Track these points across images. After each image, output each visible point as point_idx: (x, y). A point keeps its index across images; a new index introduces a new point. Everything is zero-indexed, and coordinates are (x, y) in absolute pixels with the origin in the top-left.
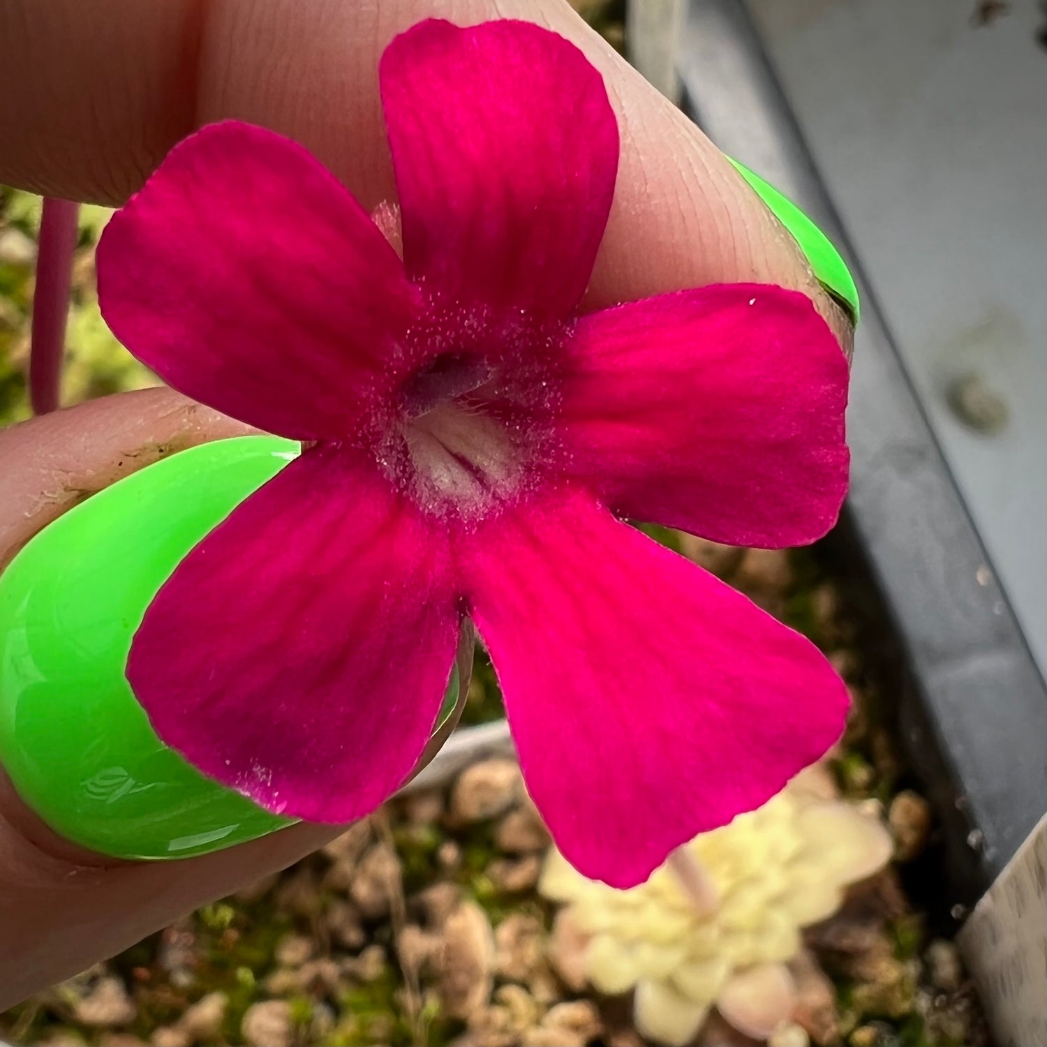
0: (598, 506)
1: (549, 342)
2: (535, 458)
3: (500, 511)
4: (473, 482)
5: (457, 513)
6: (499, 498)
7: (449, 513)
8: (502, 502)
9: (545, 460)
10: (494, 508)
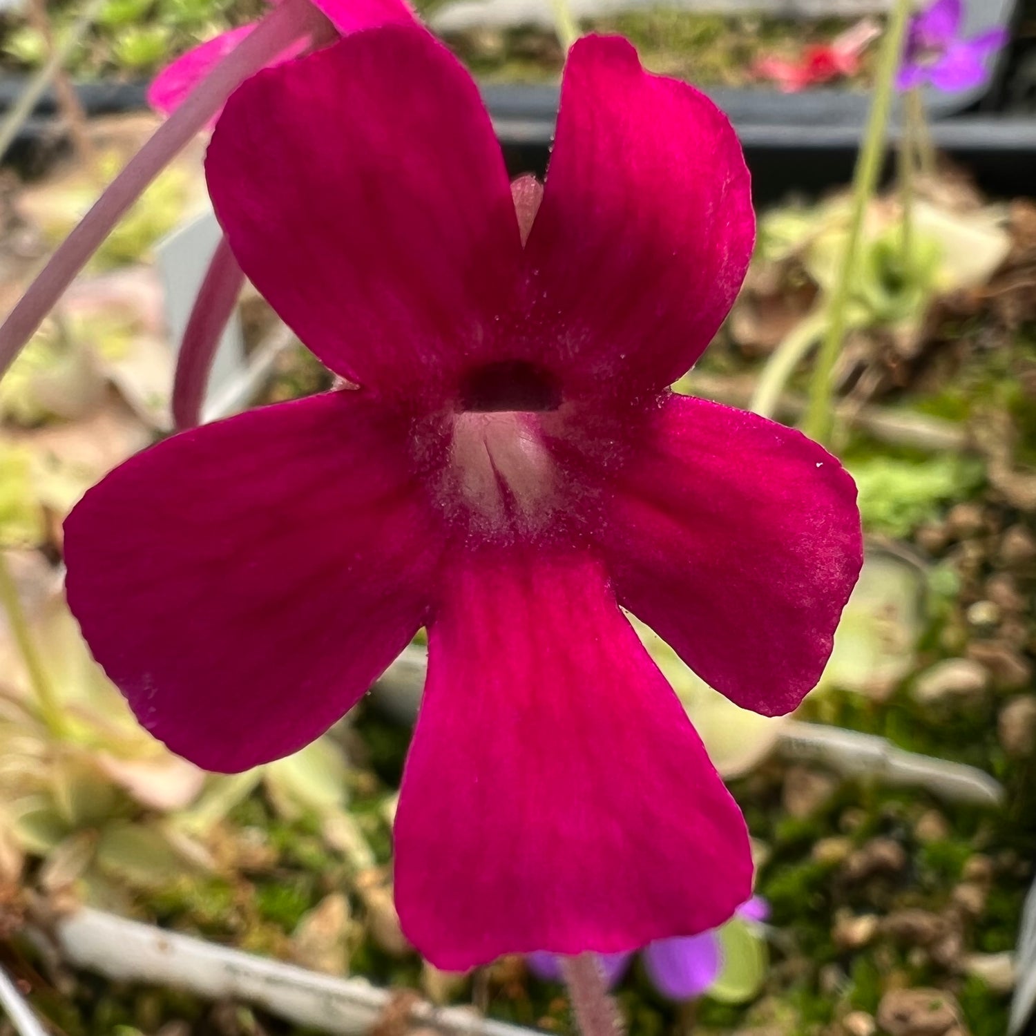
0: (607, 585)
1: (635, 401)
2: (569, 510)
3: (510, 543)
4: (499, 502)
5: (467, 524)
6: (516, 531)
7: (459, 519)
8: (517, 535)
9: (578, 516)
10: (506, 537)
